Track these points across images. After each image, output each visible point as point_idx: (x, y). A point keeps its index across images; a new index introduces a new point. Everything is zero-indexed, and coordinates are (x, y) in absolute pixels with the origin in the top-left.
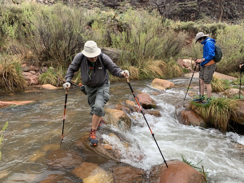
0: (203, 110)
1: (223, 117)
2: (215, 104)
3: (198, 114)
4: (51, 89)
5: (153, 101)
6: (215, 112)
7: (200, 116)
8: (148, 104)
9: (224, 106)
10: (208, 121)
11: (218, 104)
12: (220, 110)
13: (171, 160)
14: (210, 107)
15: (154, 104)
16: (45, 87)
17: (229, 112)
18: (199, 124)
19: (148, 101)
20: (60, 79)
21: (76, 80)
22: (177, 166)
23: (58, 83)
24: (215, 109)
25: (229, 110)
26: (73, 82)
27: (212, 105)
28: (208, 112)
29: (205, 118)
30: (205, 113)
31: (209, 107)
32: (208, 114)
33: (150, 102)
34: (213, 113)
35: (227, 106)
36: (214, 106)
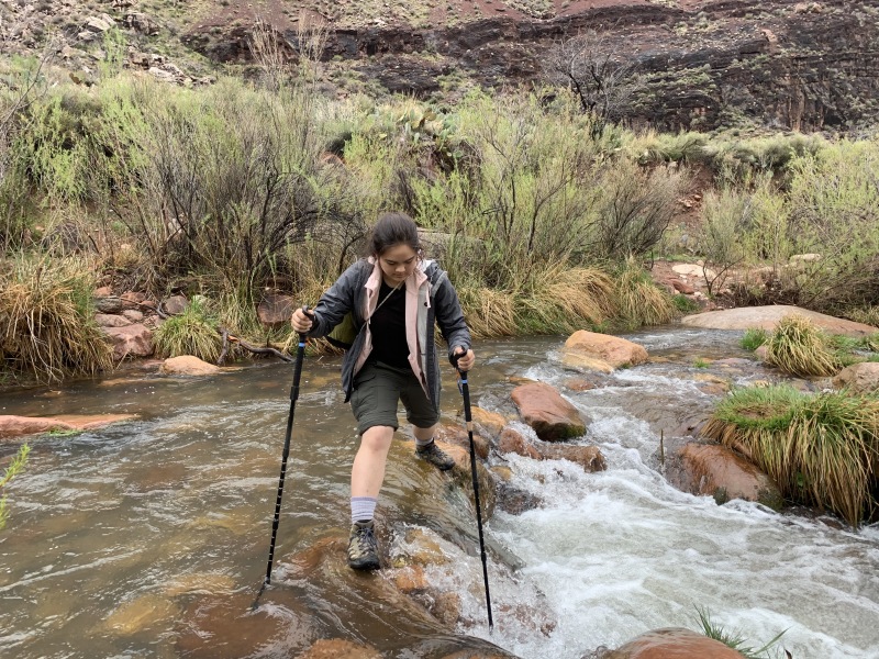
0: (763, 441)
1: (840, 466)
2: (809, 417)
3: (748, 457)
4: (197, 373)
5: (573, 412)
6: (814, 449)
7: (753, 463)
8: (553, 421)
9: (848, 425)
10: (788, 484)
11: (823, 417)
12: (831, 440)
13: (658, 632)
14: (792, 430)
15: (577, 424)
16: (177, 368)
17: (868, 449)
18: (753, 493)
19: (553, 409)
20: (232, 338)
21: (289, 340)
22: (686, 651)
23: (224, 351)
24: (811, 439)
25: (867, 437)
26: (277, 349)
27: (800, 421)
28: (787, 449)
29: (775, 470)
30: (776, 451)
31: (786, 430)
32: (786, 456)
33: (560, 413)
34: (805, 450)
35: (860, 423)
36: (806, 426)
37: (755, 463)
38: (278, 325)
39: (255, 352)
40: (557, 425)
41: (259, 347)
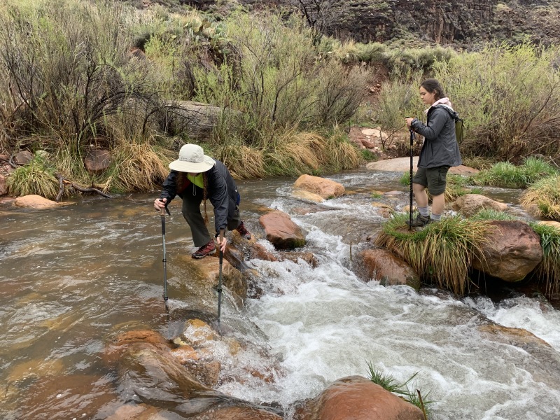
0: (410, 247)
1: (453, 262)
2: (437, 233)
3: (401, 257)
4: (40, 207)
5: (298, 230)
6: (439, 253)
7: (404, 260)
8: (285, 237)
9: (458, 237)
10: (423, 273)
11: (445, 232)
12: (448, 247)
13: (344, 380)
14: (427, 241)
15: (300, 238)
16: (26, 204)
17: (469, 251)
18: (403, 279)
19: (286, 229)
20: (66, 182)
21: (107, 183)
22: (359, 396)
23: (61, 192)
24: (438, 245)
25: (469, 244)
26: (99, 188)
27: (432, 236)
28: (424, 252)
29: (416, 265)
30: (416, 253)
31: (424, 241)
32: (423, 256)
33: (290, 231)
34: (434, 254)
35: (465, 236)
36: (435, 238)
37: (405, 261)
38: (100, 172)
39: (84, 192)
40: (288, 239)
41: (86, 187)
